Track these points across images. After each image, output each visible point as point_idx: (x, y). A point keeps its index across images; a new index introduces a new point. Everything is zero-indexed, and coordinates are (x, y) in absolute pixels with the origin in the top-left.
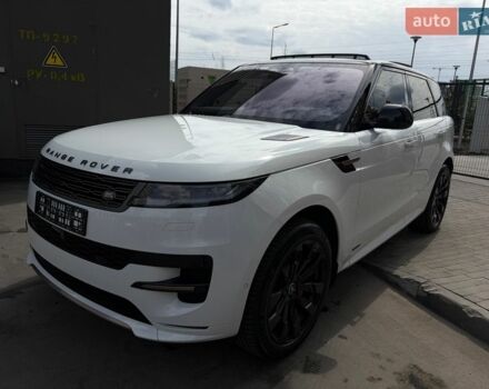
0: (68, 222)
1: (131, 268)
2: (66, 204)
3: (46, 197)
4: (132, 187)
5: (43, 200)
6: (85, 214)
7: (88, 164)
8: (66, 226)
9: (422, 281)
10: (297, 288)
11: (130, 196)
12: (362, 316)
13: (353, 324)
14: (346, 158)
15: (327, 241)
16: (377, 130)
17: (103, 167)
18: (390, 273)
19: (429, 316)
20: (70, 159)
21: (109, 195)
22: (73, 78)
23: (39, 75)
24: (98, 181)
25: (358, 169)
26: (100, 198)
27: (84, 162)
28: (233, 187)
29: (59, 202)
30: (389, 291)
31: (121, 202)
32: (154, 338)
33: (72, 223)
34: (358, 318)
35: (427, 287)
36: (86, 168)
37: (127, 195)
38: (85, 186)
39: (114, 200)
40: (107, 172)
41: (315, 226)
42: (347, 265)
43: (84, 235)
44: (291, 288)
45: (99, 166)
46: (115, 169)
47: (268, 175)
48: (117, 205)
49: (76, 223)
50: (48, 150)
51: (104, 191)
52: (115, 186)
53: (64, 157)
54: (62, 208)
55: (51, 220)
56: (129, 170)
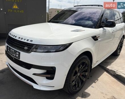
0: (15, 55)
1: (32, 69)
2: (14, 50)
3: (9, 47)
4: (32, 46)
5: (8, 48)
6: (19, 53)
7: (20, 38)
8: (14, 56)
9: (115, 70)
10: (80, 74)
11: (32, 48)
12: (98, 80)
13: (95, 83)
14: (96, 36)
15: (89, 61)
16: (105, 28)
17: (24, 40)
18: (106, 68)
19: (117, 81)
20: (16, 37)
21: (26, 48)
22: (20, 12)
23: (11, 11)
24: (23, 44)
25: (99, 40)
26: (24, 49)
27: (19, 38)
28: (62, 46)
29: (12, 49)
30: (105, 73)
31: (29, 50)
32: (39, 89)
33: (16, 55)
34: (97, 81)
35: (117, 73)
36: (20, 40)
37: (31, 48)
38: (20, 45)
39: (27, 50)
40: (26, 41)
41: (86, 57)
42: (94, 66)
43: (19, 59)
44: (79, 74)
45: (23, 39)
46: (28, 40)
47: (73, 42)
48: (28, 51)
49: (17, 56)
50: (10, 34)
51: (25, 47)
52: (28, 45)
53: (14, 36)
54: (13, 51)
55: (11, 54)
56: (31, 41)
